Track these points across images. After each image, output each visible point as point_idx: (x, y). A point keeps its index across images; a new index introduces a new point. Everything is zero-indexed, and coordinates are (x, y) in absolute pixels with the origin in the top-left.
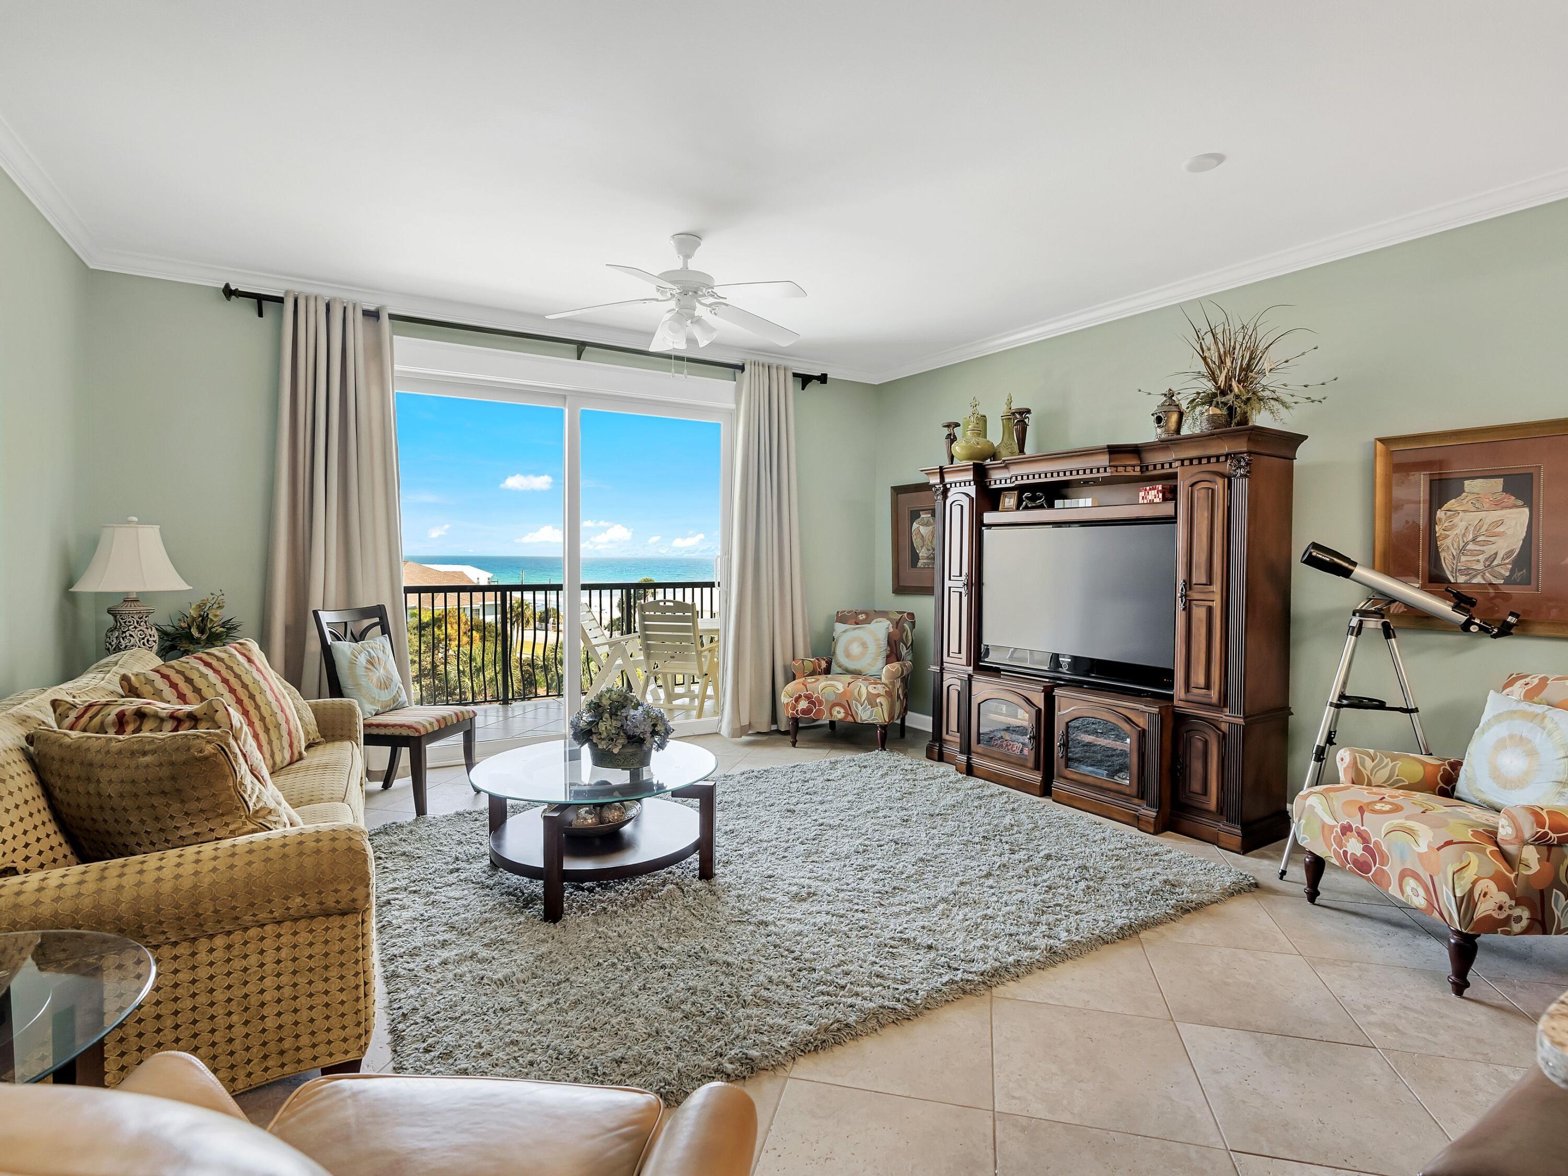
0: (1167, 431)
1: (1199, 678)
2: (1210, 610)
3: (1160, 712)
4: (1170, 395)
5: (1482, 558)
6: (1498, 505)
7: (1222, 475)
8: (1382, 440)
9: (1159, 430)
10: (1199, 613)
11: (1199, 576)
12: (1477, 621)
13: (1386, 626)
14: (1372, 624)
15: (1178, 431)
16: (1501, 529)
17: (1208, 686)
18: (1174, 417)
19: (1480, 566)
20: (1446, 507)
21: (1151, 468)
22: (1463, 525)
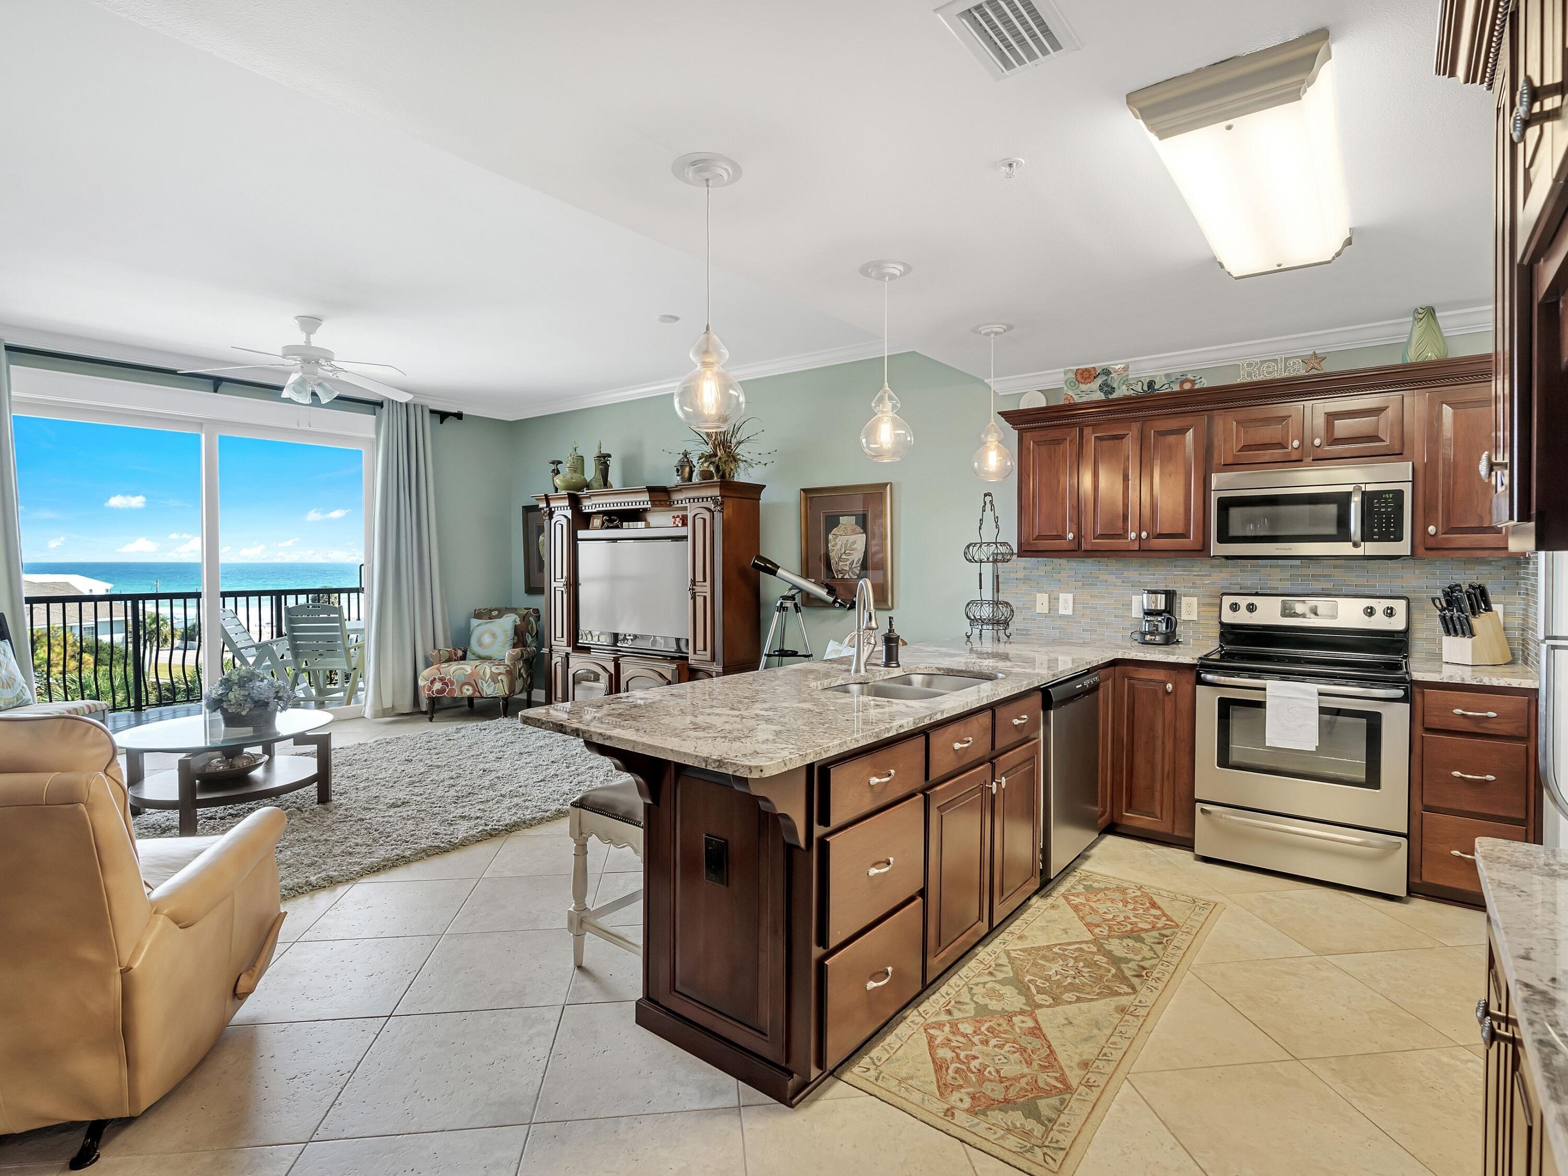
0: (683, 479)
1: (700, 645)
2: (705, 598)
3: (677, 668)
4: (685, 455)
5: (848, 563)
6: (854, 532)
7: (709, 510)
8: (804, 490)
9: (679, 478)
10: (700, 601)
11: (699, 577)
12: (839, 601)
13: (796, 605)
14: (789, 604)
15: (690, 479)
16: (855, 546)
17: (705, 649)
18: (687, 469)
19: (847, 568)
20: (833, 532)
21: (676, 502)
22: (840, 543)
